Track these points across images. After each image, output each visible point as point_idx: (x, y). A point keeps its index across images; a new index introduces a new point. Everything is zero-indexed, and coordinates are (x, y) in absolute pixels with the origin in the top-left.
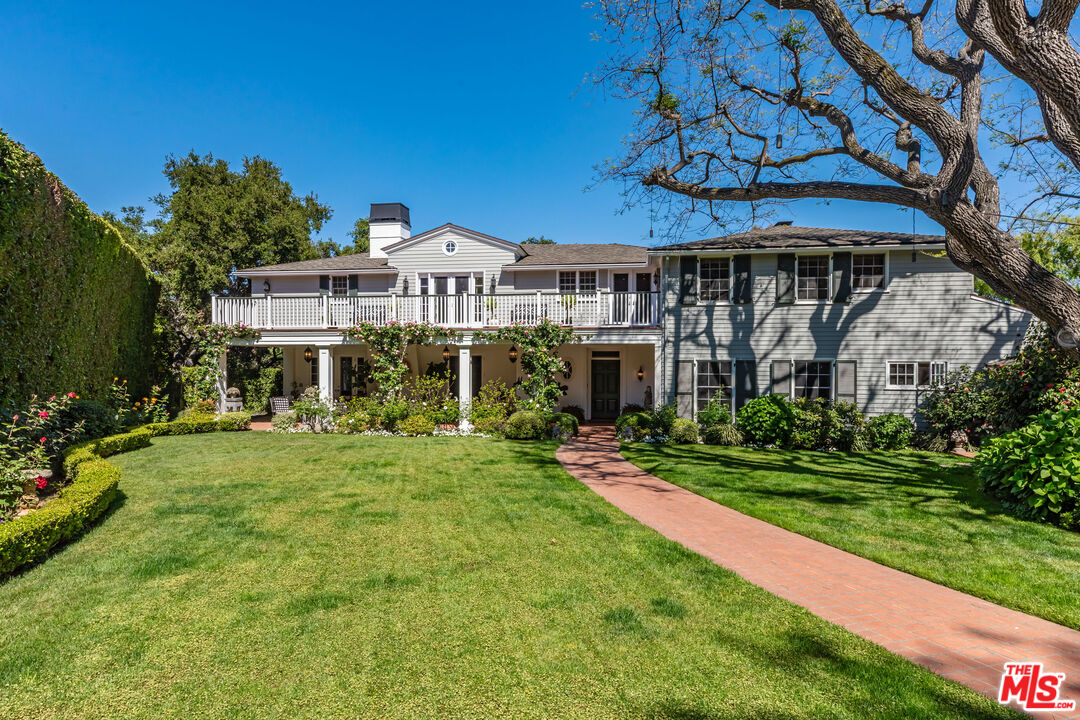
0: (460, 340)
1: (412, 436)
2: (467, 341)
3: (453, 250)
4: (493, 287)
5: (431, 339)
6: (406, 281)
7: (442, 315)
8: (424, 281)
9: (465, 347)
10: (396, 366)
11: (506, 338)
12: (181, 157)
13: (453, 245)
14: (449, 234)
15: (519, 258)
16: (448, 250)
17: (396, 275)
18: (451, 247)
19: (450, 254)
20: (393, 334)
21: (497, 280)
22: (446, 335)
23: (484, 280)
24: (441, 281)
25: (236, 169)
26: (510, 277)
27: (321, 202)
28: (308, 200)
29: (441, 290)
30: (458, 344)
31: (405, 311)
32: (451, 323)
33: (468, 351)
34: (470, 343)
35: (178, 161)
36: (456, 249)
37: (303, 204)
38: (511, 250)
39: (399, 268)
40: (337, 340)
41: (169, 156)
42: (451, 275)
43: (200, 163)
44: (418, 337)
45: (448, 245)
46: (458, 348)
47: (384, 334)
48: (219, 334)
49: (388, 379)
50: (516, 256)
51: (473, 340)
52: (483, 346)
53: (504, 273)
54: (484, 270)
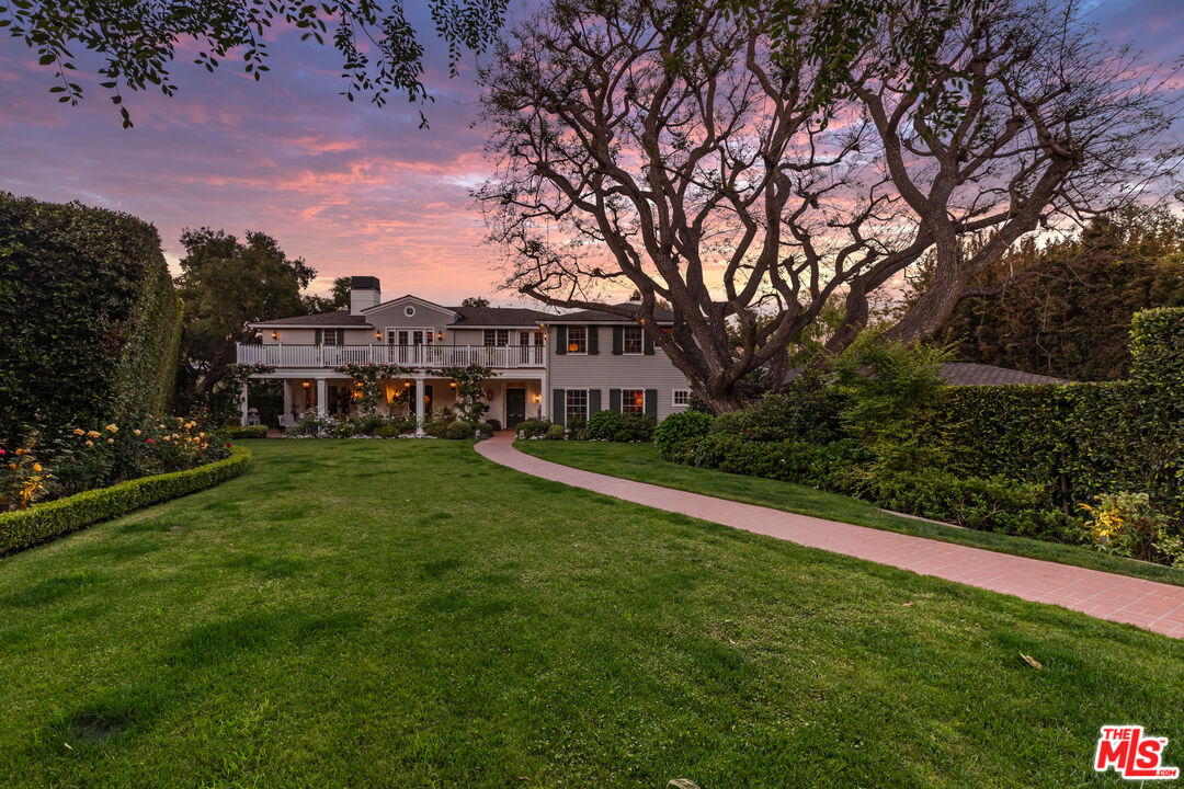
0: (417, 375)
1: (384, 438)
3: (412, 313)
4: (440, 339)
5: (397, 374)
7: (403, 357)
8: (392, 336)
9: (420, 380)
11: (448, 374)
12: (197, 231)
13: (412, 310)
15: (457, 320)
16: (408, 313)
17: (371, 329)
18: (410, 311)
19: (410, 316)
20: (370, 371)
22: (407, 371)
23: (433, 334)
24: (404, 336)
25: (243, 241)
26: (451, 332)
27: (307, 265)
28: (297, 263)
29: (403, 341)
30: (415, 377)
31: (379, 354)
32: (410, 363)
33: (422, 383)
34: (424, 377)
35: (192, 232)
36: (414, 313)
37: (293, 266)
39: (374, 325)
40: (331, 375)
42: (411, 332)
44: (388, 373)
45: (408, 310)
46: (415, 381)
47: (364, 371)
48: (245, 371)
50: (455, 318)
51: (426, 375)
52: (432, 379)
53: (447, 330)
54: (433, 327)
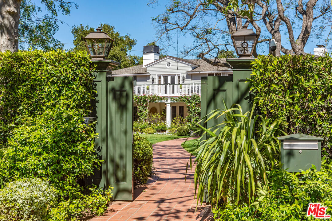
0: (167, 101)
1: (147, 134)
2: (169, 101)
3: (170, 66)
4: (184, 80)
5: (157, 100)
6: (153, 78)
8: (160, 78)
9: (168, 103)
10: (145, 110)
11: (181, 100)
12: (77, 26)
13: (170, 64)
14: (168, 59)
15: (194, 68)
16: (168, 66)
17: (150, 76)
18: (169, 64)
19: (169, 67)
20: (144, 99)
21: (185, 77)
22: (161, 99)
23: (181, 77)
24: (166, 77)
26: (190, 76)
28: (127, 37)
30: (166, 102)
32: (163, 94)
33: (169, 105)
34: (170, 102)
36: (171, 65)
38: (190, 65)
39: (151, 73)
41: (74, 26)
42: (169, 75)
43: (84, 30)
44: (152, 100)
45: (168, 64)
46: (166, 104)
47: (141, 99)
49: (142, 115)
50: (192, 67)
51: (171, 101)
52: (174, 103)
53: (187, 74)
54: (180, 73)
